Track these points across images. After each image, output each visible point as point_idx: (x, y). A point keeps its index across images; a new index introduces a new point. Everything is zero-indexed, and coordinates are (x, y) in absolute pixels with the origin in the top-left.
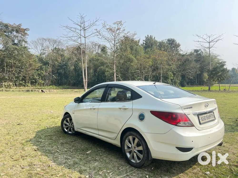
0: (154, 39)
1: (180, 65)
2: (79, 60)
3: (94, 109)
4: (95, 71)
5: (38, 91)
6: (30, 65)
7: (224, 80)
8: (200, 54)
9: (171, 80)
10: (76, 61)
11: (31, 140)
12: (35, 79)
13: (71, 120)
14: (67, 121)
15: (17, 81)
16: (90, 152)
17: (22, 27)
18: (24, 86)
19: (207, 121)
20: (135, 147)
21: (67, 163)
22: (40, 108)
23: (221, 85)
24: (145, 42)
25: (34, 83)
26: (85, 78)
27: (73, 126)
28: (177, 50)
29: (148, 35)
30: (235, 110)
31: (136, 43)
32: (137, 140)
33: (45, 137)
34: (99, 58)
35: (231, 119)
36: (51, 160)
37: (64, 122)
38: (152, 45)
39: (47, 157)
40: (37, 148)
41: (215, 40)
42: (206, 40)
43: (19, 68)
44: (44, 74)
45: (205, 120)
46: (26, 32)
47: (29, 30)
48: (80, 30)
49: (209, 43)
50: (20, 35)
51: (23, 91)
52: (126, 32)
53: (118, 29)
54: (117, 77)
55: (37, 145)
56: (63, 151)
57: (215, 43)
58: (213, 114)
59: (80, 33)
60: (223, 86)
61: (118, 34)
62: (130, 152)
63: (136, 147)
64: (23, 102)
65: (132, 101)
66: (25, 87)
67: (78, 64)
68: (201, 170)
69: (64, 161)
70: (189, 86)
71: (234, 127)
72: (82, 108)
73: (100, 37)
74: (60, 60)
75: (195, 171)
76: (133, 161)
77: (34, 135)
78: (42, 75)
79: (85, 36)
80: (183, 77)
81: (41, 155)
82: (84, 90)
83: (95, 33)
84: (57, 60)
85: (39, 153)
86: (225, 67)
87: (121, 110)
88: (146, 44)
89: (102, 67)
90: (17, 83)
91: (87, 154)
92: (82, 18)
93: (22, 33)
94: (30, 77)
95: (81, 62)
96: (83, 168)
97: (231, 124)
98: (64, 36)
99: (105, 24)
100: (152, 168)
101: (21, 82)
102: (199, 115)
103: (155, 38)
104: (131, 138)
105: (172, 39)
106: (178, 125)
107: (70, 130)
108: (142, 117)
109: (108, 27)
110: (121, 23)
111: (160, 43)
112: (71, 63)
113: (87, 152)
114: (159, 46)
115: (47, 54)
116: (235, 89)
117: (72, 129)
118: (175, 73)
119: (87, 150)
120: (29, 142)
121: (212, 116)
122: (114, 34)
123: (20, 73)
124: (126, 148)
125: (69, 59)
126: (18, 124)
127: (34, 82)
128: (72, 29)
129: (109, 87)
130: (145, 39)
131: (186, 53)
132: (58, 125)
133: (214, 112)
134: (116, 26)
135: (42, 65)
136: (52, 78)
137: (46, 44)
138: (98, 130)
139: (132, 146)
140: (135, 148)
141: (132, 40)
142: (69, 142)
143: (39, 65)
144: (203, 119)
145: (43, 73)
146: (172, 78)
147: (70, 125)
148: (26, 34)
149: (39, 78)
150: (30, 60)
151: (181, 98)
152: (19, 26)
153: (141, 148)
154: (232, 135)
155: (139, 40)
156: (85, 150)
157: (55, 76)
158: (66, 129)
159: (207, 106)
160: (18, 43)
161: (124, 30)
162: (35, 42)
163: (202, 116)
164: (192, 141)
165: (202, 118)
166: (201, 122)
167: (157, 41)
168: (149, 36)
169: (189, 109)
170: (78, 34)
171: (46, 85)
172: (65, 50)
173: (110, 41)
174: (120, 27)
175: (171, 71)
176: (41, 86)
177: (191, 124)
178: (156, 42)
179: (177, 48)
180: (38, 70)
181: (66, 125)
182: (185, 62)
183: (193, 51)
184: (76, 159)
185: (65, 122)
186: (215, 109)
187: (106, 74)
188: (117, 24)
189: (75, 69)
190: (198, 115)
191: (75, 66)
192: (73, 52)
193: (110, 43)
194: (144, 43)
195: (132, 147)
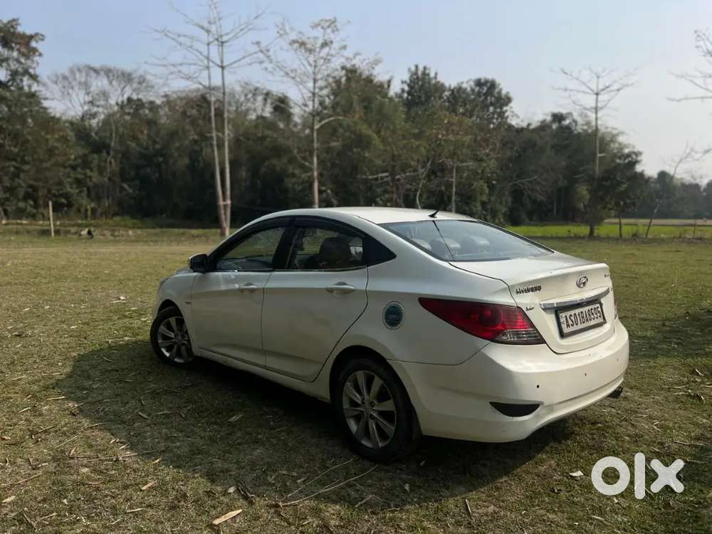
0: (436, 78)
1: (510, 160)
2: (205, 138)
3: (253, 291)
4: (254, 172)
5: (76, 233)
6: (51, 152)
7: (634, 206)
8: (568, 128)
9: (483, 204)
10: (195, 142)
11: (57, 384)
12: (66, 196)
13: (181, 322)
14: (169, 327)
15: (7, 199)
16: (238, 418)
17: (20, 29)
18: (33, 216)
19: (580, 326)
20: (372, 402)
21: (171, 451)
22: (86, 286)
23: (624, 221)
24: (406, 88)
25: (64, 206)
26: (224, 193)
27: (189, 341)
28: (501, 115)
29: (417, 67)
30: (662, 295)
31: (382, 89)
32: (377, 383)
33: (102, 373)
34: (267, 132)
35: (648, 320)
36: (121, 443)
37: (160, 330)
38: (428, 98)
39: (108, 435)
40: (78, 407)
41: (615, 87)
42: (589, 85)
43: (15, 160)
44: (95, 180)
45: (577, 324)
46: (33, 44)
47: (43, 40)
48: (208, 44)
49: (597, 94)
50: (15, 54)
51: (28, 232)
52: (349, 53)
53: (325, 44)
54: (320, 192)
55: (77, 400)
56: (157, 416)
57: (612, 94)
58: (598, 307)
59: (206, 54)
60: (630, 225)
61: (327, 60)
62: (358, 418)
63: (375, 402)
64: (31, 268)
65: (366, 269)
66: (35, 220)
67: (201, 150)
68: (558, 465)
69: (162, 446)
70: (533, 222)
71: (657, 344)
72: (216, 288)
73: (270, 67)
74: (143, 137)
75: (542, 468)
76: (364, 442)
77: (68, 370)
78: (90, 184)
79: (222, 62)
80: (517, 194)
81: (91, 428)
82: (219, 231)
83: (255, 55)
84: (134, 138)
85: (86, 423)
86: (639, 168)
87: (334, 293)
88: (409, 93)
89: (275, 161)
90: (9, 209)
91: (232, 425)
92: (213, 7)
93: (23, 50)
94: (49, 191)
95: (212, 145)
96: (219, 464)
97: (649, 334)
98: (157, 62)
99: (283, 24)
100: (422, 463)
101: (21, 205)
102: (559, 312)
103: (436, 74)
104: (361, 376)
105: (487, 82)
106: (497, 339)
107: (179, 355)
108: (393, 317)
109: (293, 36)
110: (335, 26)
111: (453, 91)
112: (178, 149)
113: (230, 417)
114: (449, 102)
115: (102, 117)
116: (665, 233)
117: (183, 348)
118: (494, 182)
119: (231, 412)
120: (53, 388)
121: (596, 314)
122: (311, 59)
123: (18, 176)
124: (346, 405)
125: (173, 135)
126: (16, 335)
127: (62, 205)
128: (182, 39)
129: (297, 227)
130: (406, 77)
131: (529, 125)
132: (140, 338)
133: (603, 301)
134: (318, 33)
135: (87, 152)
136: (121, 192)
137: (99, 83)
138: (265, 352)
139: (363, 399)
140: (372, 404)
141: (369, 80)
142: (176, 388)
143: (81, 151)
144: (570, 323)
145: (90, 177)
146: (485, 198)
147: (180, 337)
148: (35, 50)
149: (81, 192)
150: (49, 137)
151: (509, 259)
152: (12, 27)
153: (389, 406)
154: (650, 367)
155: (389, 82)
156: (224, 413)
157: (129, 185)
158: (167, 351)
159: (584, 283)
160: (8, 81)
161: (344, 47)
162: (65, 78)
163: (568, 314)
164: (538, 387)
165: (567, 320)
166: (566, 330)
167: (443, 85)
168: (421, 68)
169: (531, 293)
170: (202, 57)
171: (101, 214)
172: (159, 107)
173: (299, 80)
174: (332, 36)
175: (481, 179)
176: (86, 217)
177: (536, 337)
178: (440, 88)
179: (501, 108)
180: (74, 168)
181: (165, 338)
182: (525, 150)
183: (549, 118)
184: (198, 440)
185: (162, 328)
186: (607, 292)
187: (289, 182)
188: (323, 28)
189: (192, 168)
190: (558, 310)
191: (190, 158)
192: (184, 113)
193: (301, 87)
194: (403, 91)
195: (363, 403)
